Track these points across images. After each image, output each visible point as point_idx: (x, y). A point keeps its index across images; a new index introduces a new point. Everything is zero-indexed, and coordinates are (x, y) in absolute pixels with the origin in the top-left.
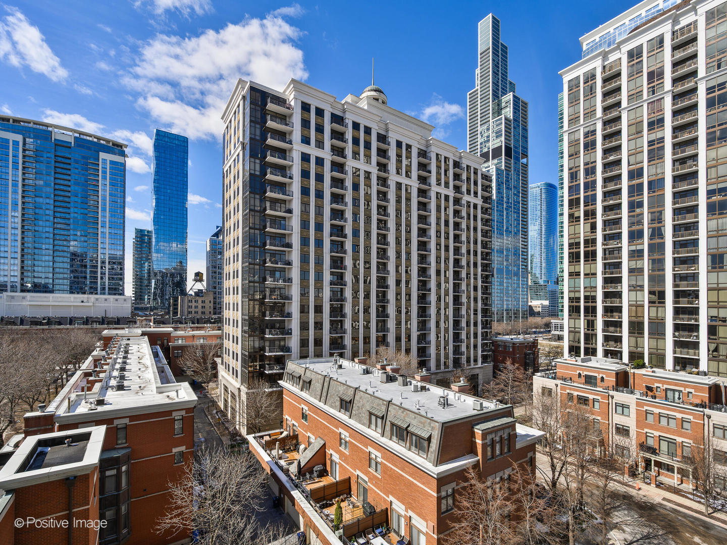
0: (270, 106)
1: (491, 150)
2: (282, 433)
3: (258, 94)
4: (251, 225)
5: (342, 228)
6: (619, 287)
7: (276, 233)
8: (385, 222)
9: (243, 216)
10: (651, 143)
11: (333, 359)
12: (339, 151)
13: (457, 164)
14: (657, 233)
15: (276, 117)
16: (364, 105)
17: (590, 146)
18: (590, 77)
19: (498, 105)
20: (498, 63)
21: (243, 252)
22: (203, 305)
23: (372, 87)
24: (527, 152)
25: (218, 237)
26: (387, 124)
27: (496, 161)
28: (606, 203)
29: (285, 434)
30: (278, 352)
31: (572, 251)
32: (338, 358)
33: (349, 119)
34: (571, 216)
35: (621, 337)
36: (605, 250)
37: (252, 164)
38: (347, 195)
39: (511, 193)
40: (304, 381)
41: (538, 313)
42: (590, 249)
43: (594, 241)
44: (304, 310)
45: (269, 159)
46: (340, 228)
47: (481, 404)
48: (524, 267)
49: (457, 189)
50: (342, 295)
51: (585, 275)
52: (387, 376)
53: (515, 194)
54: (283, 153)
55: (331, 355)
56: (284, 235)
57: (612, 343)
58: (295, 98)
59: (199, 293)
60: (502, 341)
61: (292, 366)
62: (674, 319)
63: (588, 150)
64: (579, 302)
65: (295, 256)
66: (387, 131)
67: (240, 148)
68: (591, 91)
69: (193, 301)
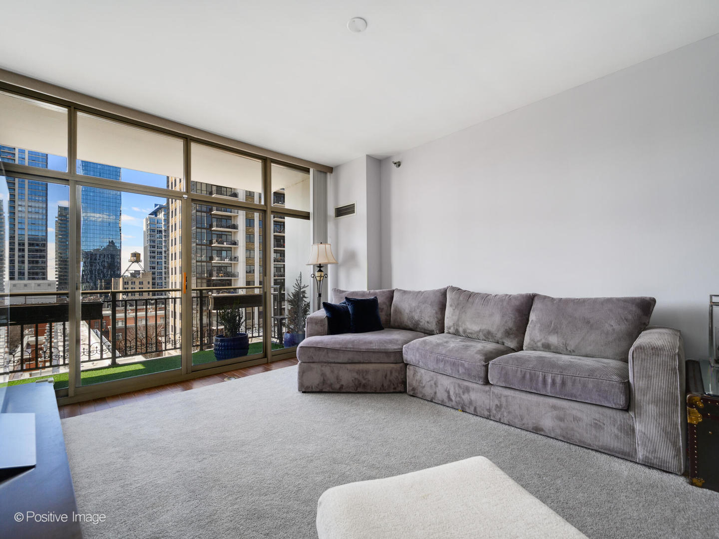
7: (222, 215)
22: (141, 286)
25: (156, 216)
56: (230, 217)
65: (241, 236)
69: (130, 282)
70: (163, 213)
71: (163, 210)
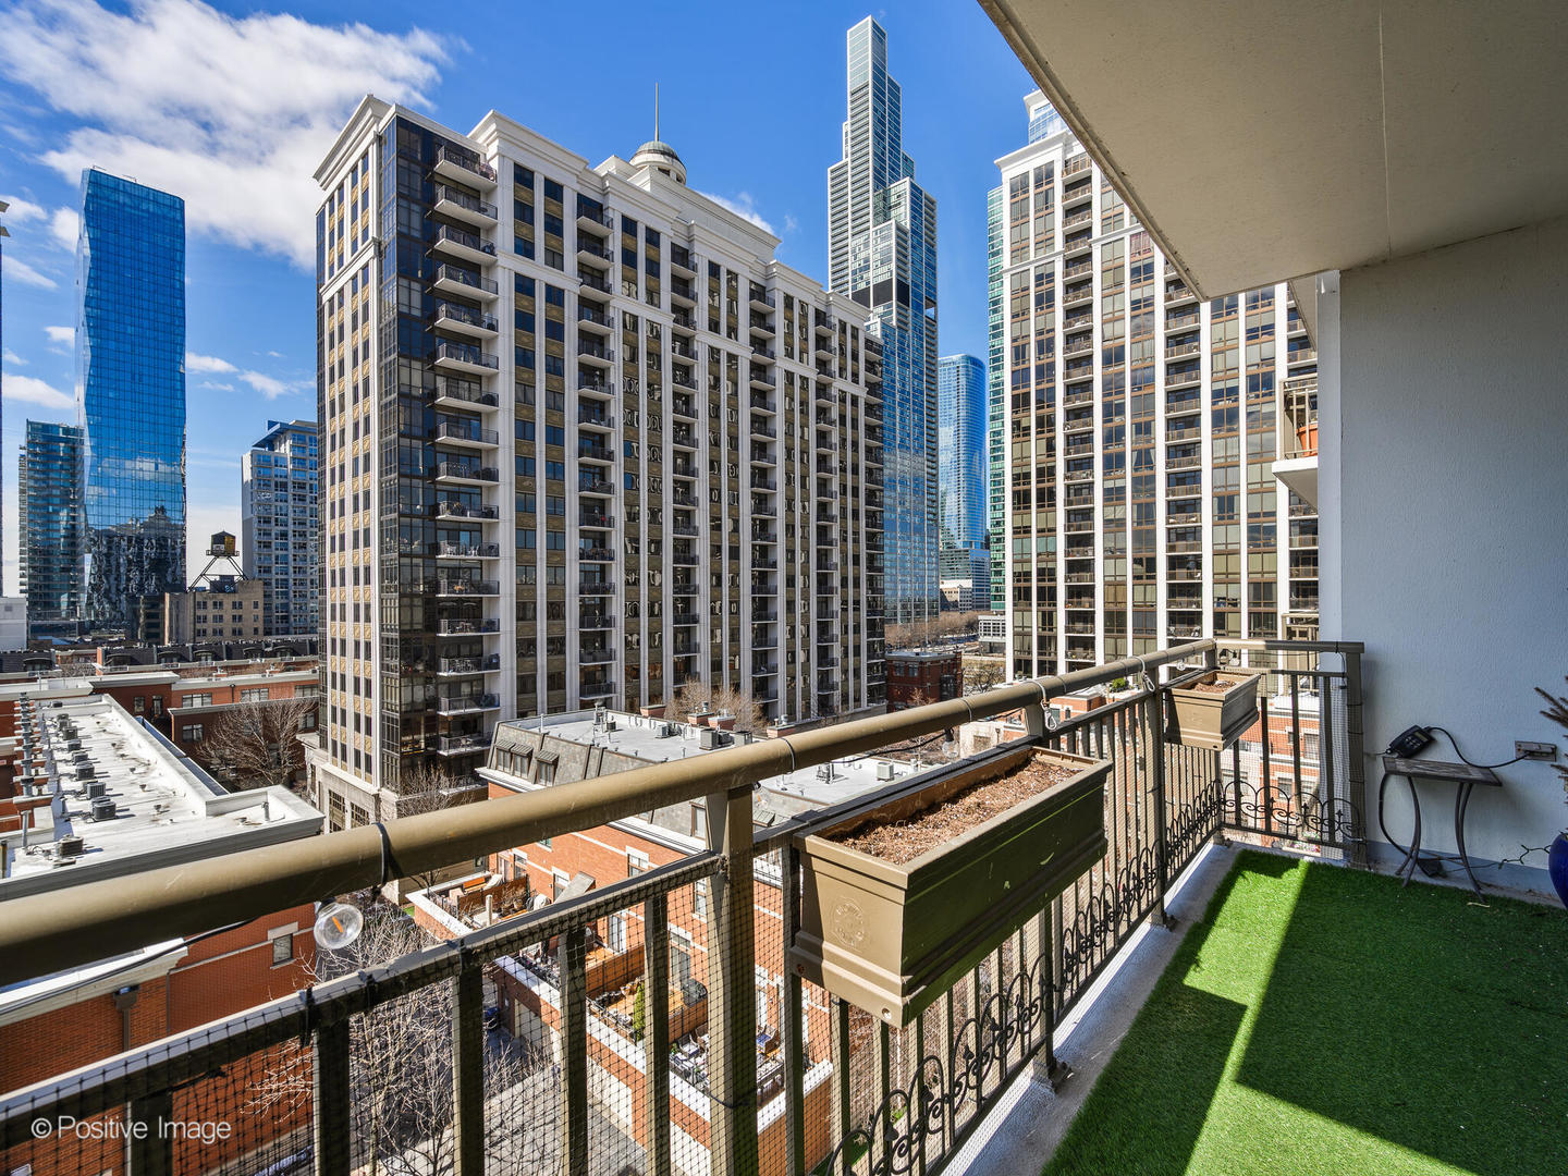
0: (444, 166)
1: (871, 285)
2: (487, 879)
3: (414, 137)
4: (402, 427)
5: (602, 439)
6: (1090, 553)
7: (460, 448)
8: (689, 428)
9: (381, 408)
10: (1136, 305)
11: (594, 713)
12: (593, 276)
13: (821, 317)
14: (1144, 459)
15: (457, 191)
16: (643, 182)
17: (1045, 300)
18: (1044, 176)
19: (885, 199)
20: (884, 117)
21: (380, 487)
22: (237, 612)
23: (655, 144)
24: (935, 297)
25: (272, 448)
26: (689, 228)
27: (880, 309)
28: (1070, 405)
29: (495, 879)
30: (471, 707)
31: (1017, 488)
32: (603, 710)
33: (616, 209)
34: (1016, 424)
35: (1094, 638)
36: (1068, 487)
37: (404, 293)
38: (612, 370)
39: (909, 373)
40: (540, 762)
41: (955, 604)
42: (1046, 485)
43: (1051, 471)
44: (524, 611)
45: (443, 282)
46: (597, 438)
47: (891, 768)
48: (931, 516)
49: (822, 365)
50: (603, 579)
51: (1038, 531)
52: (714, 735)
53: (915, 376)
54: (473, 272)
55: (585, 706)
56: (476, 454)
57: (1079, 650)
58: (501, 155)
59: (223, 585)
60: (900, 659)
61: (507, 734)
62: (1169, 604)
63: (1042, 309)
64: (1030, 580)
65: (504, 497)
66: (690, 241)
67: (371, 252)
68: (1046, 200)
69: (210, 604)
70: (289, 442)
71: (289, 435)
